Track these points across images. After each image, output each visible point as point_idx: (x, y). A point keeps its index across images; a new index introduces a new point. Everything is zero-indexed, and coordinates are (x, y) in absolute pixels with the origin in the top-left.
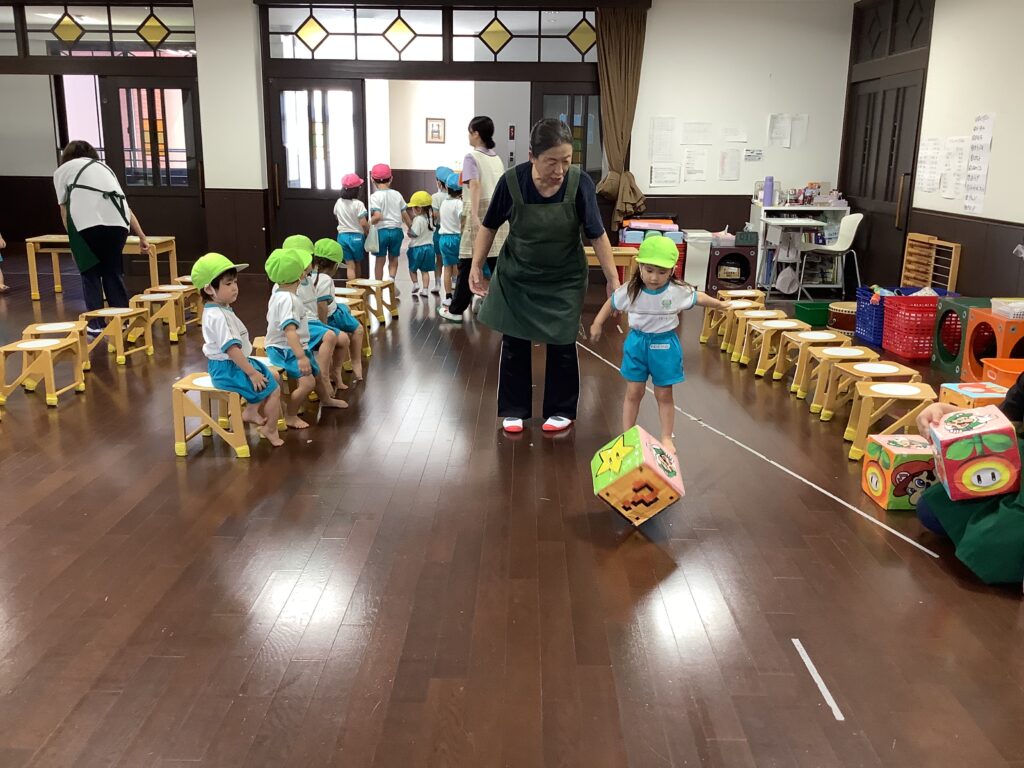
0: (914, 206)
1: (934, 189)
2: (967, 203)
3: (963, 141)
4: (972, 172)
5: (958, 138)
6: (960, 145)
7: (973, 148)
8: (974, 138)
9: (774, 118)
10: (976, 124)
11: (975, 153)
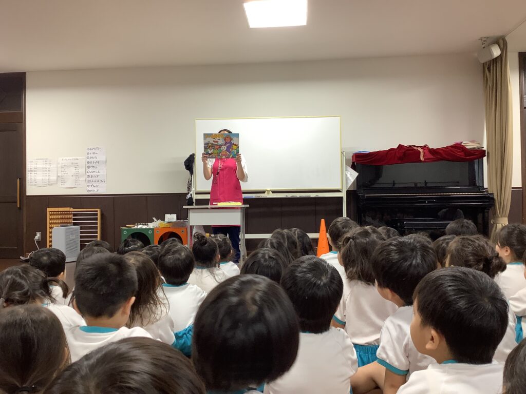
0: (27, 194)
1: (52, 184)
2: (90, 189)
3: (77, 159)
4: (89, 174)
5: (72, 158)
6: (76, 161)
7: (88, 162)
8: (88, 158)
10: (89, 151)
11: (90, 165)
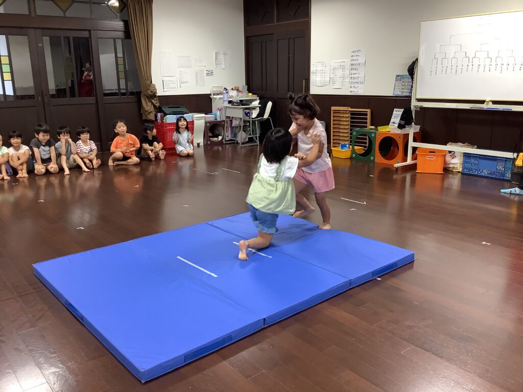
1: (326, 85)
2: (352, 90)
3: (344, 62)
4: (352, 76)
5: (341, 61)
6: (343, 64)
7: (352, 65)
8: (352, 60)
9: (216, 53)
10: (353, 54)
11: (354, 67)
